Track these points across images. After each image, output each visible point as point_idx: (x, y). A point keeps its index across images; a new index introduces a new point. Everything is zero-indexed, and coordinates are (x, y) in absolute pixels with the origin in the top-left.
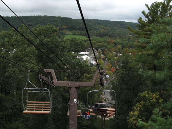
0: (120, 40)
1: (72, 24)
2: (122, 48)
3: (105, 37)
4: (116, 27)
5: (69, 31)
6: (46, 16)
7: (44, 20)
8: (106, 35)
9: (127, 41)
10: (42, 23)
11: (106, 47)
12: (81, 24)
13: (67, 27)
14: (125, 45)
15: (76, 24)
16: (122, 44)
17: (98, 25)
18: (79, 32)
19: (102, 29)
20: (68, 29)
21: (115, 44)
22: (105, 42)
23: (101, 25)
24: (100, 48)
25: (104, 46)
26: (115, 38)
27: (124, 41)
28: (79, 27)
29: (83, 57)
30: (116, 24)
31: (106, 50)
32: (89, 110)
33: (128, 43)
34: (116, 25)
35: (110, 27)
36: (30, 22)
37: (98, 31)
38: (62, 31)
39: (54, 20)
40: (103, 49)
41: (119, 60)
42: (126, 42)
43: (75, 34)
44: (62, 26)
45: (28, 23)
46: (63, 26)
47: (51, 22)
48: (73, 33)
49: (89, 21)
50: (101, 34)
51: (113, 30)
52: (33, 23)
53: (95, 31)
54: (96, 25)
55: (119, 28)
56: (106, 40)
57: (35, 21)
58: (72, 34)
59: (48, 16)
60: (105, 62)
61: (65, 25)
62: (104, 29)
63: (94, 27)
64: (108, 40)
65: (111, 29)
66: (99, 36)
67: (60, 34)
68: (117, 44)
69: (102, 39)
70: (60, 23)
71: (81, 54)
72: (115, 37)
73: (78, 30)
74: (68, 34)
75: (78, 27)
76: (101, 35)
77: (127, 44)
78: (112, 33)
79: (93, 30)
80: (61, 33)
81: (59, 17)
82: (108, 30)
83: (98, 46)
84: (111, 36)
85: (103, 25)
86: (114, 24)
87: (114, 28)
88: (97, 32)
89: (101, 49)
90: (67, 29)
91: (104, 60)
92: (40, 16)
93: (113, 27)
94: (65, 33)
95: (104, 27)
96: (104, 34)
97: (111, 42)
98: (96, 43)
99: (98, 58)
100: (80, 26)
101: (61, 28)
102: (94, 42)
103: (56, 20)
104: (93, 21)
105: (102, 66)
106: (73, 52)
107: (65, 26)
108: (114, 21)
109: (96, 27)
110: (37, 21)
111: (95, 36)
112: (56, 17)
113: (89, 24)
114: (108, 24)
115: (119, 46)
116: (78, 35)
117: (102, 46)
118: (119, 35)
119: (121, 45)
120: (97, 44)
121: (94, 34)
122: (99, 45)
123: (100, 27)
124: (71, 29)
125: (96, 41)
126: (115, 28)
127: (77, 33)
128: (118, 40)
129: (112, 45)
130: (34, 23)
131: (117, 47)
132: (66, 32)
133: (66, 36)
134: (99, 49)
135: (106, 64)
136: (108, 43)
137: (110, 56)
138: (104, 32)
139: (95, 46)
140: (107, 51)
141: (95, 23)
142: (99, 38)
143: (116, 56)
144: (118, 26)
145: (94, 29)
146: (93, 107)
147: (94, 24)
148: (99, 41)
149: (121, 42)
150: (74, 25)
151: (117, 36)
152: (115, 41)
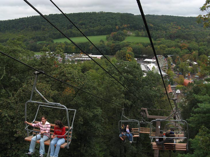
0: (196, 44)
1: (134, 22)
2: (199, 55)
3: (177, 40)
4: (192, 26)
5: (131, 31)
6: (102, 12)
7: (100, 17)
8: (178, 37)
9: (206, 46)
10: (97, 21)
11: (177, 53)
13: (128, 26)
14: (203, 51)
15: (139, 23)
16: (199, 50)
17: (168, 23)
18: (143, 32)
19: (173, 28)
20: (130, 28)
21: (190, 49)
22: (177, 46)
23: (172, 23)
24: (170, 54)
25: (175, 51)
26: (189, 41)
27: (201, 45)
29: (148, 65)
30: (191, 21)
31: (178, 56)
32: (152, 144)
33: (207, 48)
35: (183, 25)
36: (83, 20)
37: (167, 30)
38: (122, 31)
39: (112, 17)
40: (174, 56)
41: (194, 70)
42: (204, 46)
43: (138, 36)
44: (121, 25)
45: (80, 22)
46: (123, 25)
47: (109, 20)
48: (135, 33)
49: (156, 18)
50: (171, 35)
51: (187, 29)
52: (86, 21)
53: (164, 32)
54: (165, 23)
55: (195, 26)
56: (178, 45)
57: (89, 19)
58: (134, 35)
59: (104, 13)
60: (176, 73)
61: (126, 24)
62: (175, 28)
63: (163, 26)
64: (180, 44)
65: (184, 27)
66: (169, 38)
67: (119, 35)
68: (192, 50)
69: (173, 43)
70: (120, 21)
71: (145, 61)
72: (189, 39)
73: (142, 30)
74: (129, 36)
75: (142, 26)
76: (171, 37)
77: (206, 50)
78: (186, 34)
79: (161, 30)
80: (121, 34)
81: (119, 13)
82: (180, 29)
83: (168, 52)
84: (184, 38)
85: (174, 23)
86: (189, 21)
87: (189, 26)
88: (166, 32)
89: (171, 56)
90: (128, 29)
91: (175, 69)
92: (95, 12)
94: (125, 33)
95: (175, 26)
96: (176, 35)
97: (184, 46)
98: (165, 47)
99: (167, 67)
101: (121, 27)
102: (163, 47)
103: (115, 18)
104: (161, 17)
105: (171, 78)
106: (136, 59)
107: (126, 26)
108: (189, 17)
109: (165, 26)
110: (91, 19)
111: (164, 39)
112: (114, 14)
113: (156, 22)
115: (194, 52)
116: (142, 36)
117: (173, 52)
118: (195, 37)
119: (197, 51)
120: (167, 49)
121: (162, 35)
122: (169, 50)
123: (171, 25)
124: (133, 28)
125: (165, 46)
127: (140, 34)
128: (194, 44)
129: (186, 51)
130: (88, 21)
131: (193, 54)
132: (127, 32)
133: (126, 37)
134: (169, 56)
135: (177, 75)
136: (180, 47)
137: (182, 65)
138: (175, 32)
139: (164, 52)
140: (178, 59)
141: (163, 20)
142: (168, 42)
143: (190, 66)
144: (195, 24)
145: (163, 29)
146: (157, 140)
147: (163, 22)
148: (169, 45)
149: (198, 46)
150: (137, 23)
151: (192, 38)
152: (189, 45)
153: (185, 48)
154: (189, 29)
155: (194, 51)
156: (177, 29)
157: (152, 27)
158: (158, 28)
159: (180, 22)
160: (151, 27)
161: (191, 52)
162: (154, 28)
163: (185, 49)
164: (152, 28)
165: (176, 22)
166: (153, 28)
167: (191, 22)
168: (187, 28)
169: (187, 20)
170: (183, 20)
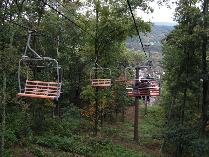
8: (152, 48)
26: (160, 53)
30: (163, 29)
34: (163, 31)
35: (156, 34)
62: (149, 37)
65: (157, 36)
78: (158, 46)
93: (159, 33)
114: (154, 30)
126: (162, 35)
144: (165, 32)
152: (160, 58)
153: (157, 60)
154: (161, 38)
156: (151, 38)
159: (153, 30)
161: (161, 64)
168: (159, 37)
169: (159, 29)
170: (156, 29)
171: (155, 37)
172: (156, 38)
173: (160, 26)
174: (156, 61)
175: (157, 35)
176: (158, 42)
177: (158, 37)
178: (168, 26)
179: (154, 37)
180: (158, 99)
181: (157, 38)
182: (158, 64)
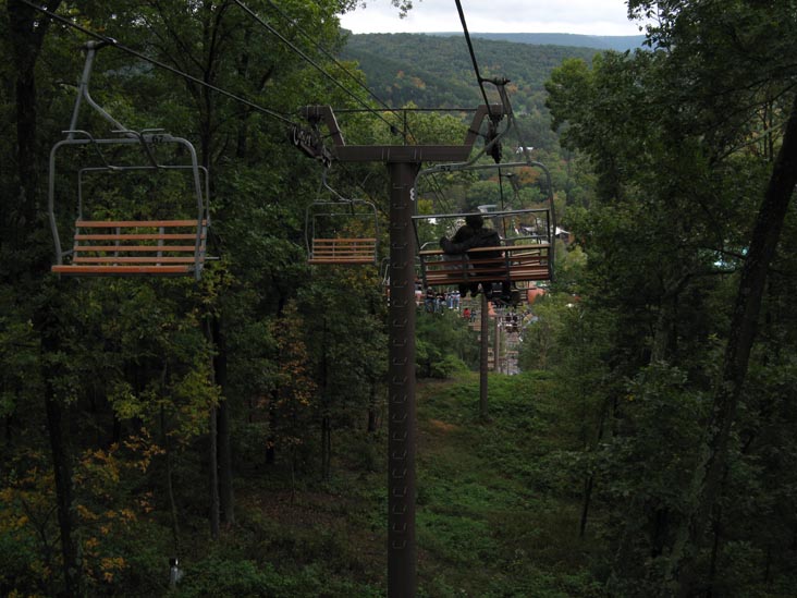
11: (505, 199)
12: (401, 72)
14: (579, 191)
15: (378, 75)
16: (568, 188)
21: (543, 186)
24: (485, 201)
25: (500, 193)
28: (393, 88)
30: (551, 61)
37: (470, 102)
49: (432, 48)
54: (461, 66)
63: (456, 81)
65: (528, 87)
73: (389, 104)
75: (389, 89)
83: (477, 193)
85: (493, 69)
86: (545, 61)
100: (396, 85)
104: (449, 44)
115: (556, 196)
117: (494, 193)
119: (564, 194)
120: (475, 185)
122: (483, 188)
128: (557, 168)
129: (530, 192)
134: (482, 209)
141: (458, 58)
145: (458, 96)
147: (456, 64)
149: (567, 177)
150: (371, 78)
151: (551, 139)
153: (530, 180)
155: (556, 191)
157: (423, 92)
158: (440, 95)
159: (515, 63)
160: (419, 90)
161: (545, 193)
162: (429, 97)
163: (528, 185)
164: (421, 97)
165: (498, 67)
166: (425, 96)
167: (551, 65)
168: (538, 89)
169: (538, 58)
170: (524, 58)
171: (520, 89)
172: (524, 94)
173: (541, 46)
174: (524, 182)
175: (528, 83)
176: (534, 110)
177: (532, 88)
178: (574, 48)
179: (516, 88)
180: (539, 340)
181: (528, 96)
182: (532, 194)
